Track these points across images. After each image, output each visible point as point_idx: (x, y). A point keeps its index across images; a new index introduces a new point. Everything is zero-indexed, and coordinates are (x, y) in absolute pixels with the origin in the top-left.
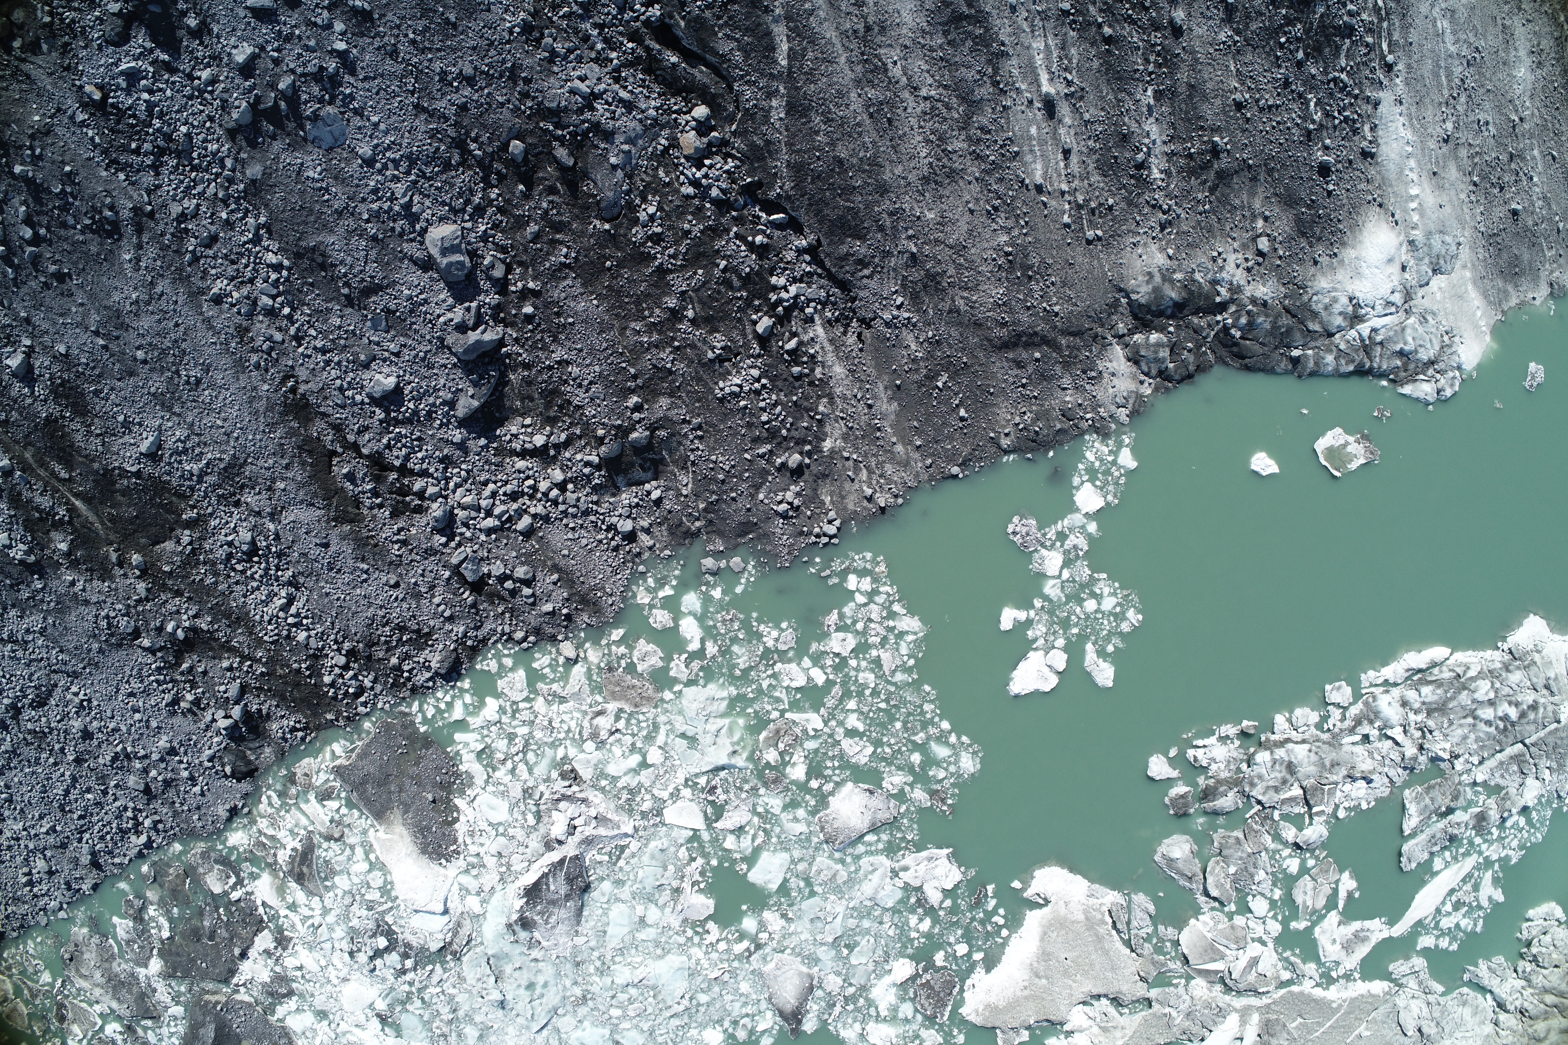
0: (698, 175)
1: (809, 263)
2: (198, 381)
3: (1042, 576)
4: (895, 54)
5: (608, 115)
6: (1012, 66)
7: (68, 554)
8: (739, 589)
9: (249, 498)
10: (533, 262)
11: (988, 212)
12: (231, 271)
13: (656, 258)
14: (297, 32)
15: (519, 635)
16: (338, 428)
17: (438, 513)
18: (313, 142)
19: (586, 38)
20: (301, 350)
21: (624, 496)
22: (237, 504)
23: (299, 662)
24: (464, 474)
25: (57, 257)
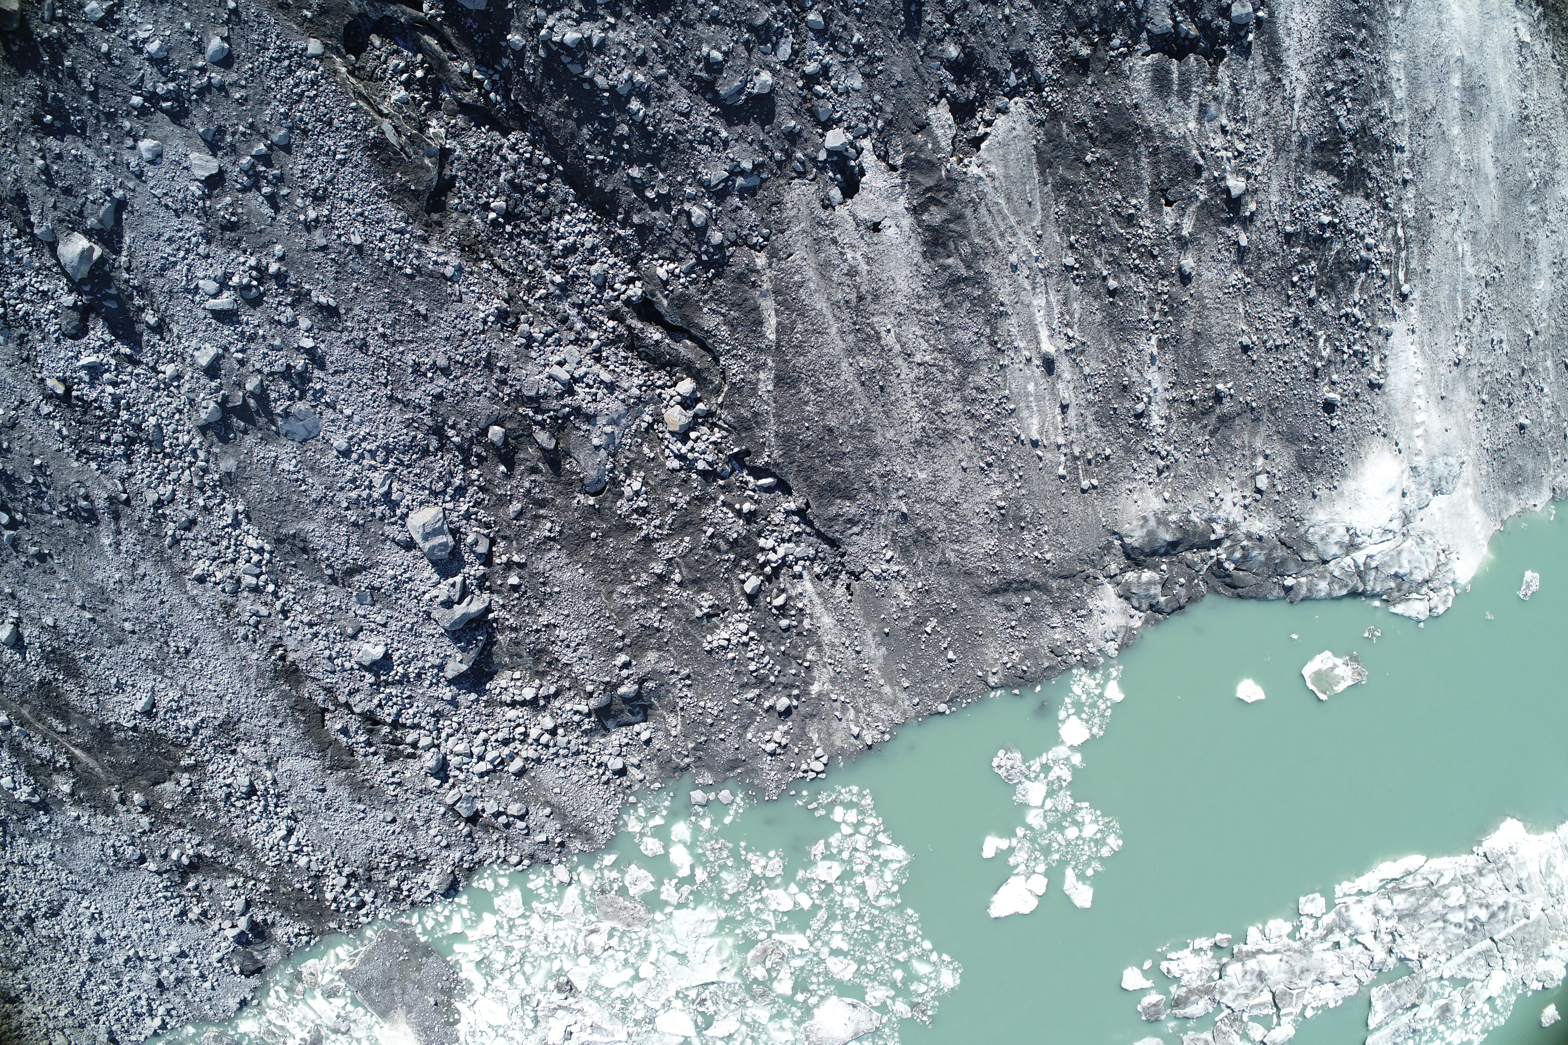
0: (684, 450)
1: (798, 524)
2: (187, 652)
3: (1025, 806)
4: (889, 322)
5: (589, 398)
6: (1011, 325)
7: (72, 794)
8: (727, 820)
9: (243, 748)
10: (517, 537)
11: (982, 469)
12: (212, 551)
13: (641, 529)
14: (261, 332)
15: (514, 859)
16: (329, 690)
17: (432, 763)
18: (286, 435)
19: (565, 320)
20: (287, 623)
21: (614, 737)
22: (234, 752)
23: (302, 882)
24: (455, 725)
25: (36, 539)
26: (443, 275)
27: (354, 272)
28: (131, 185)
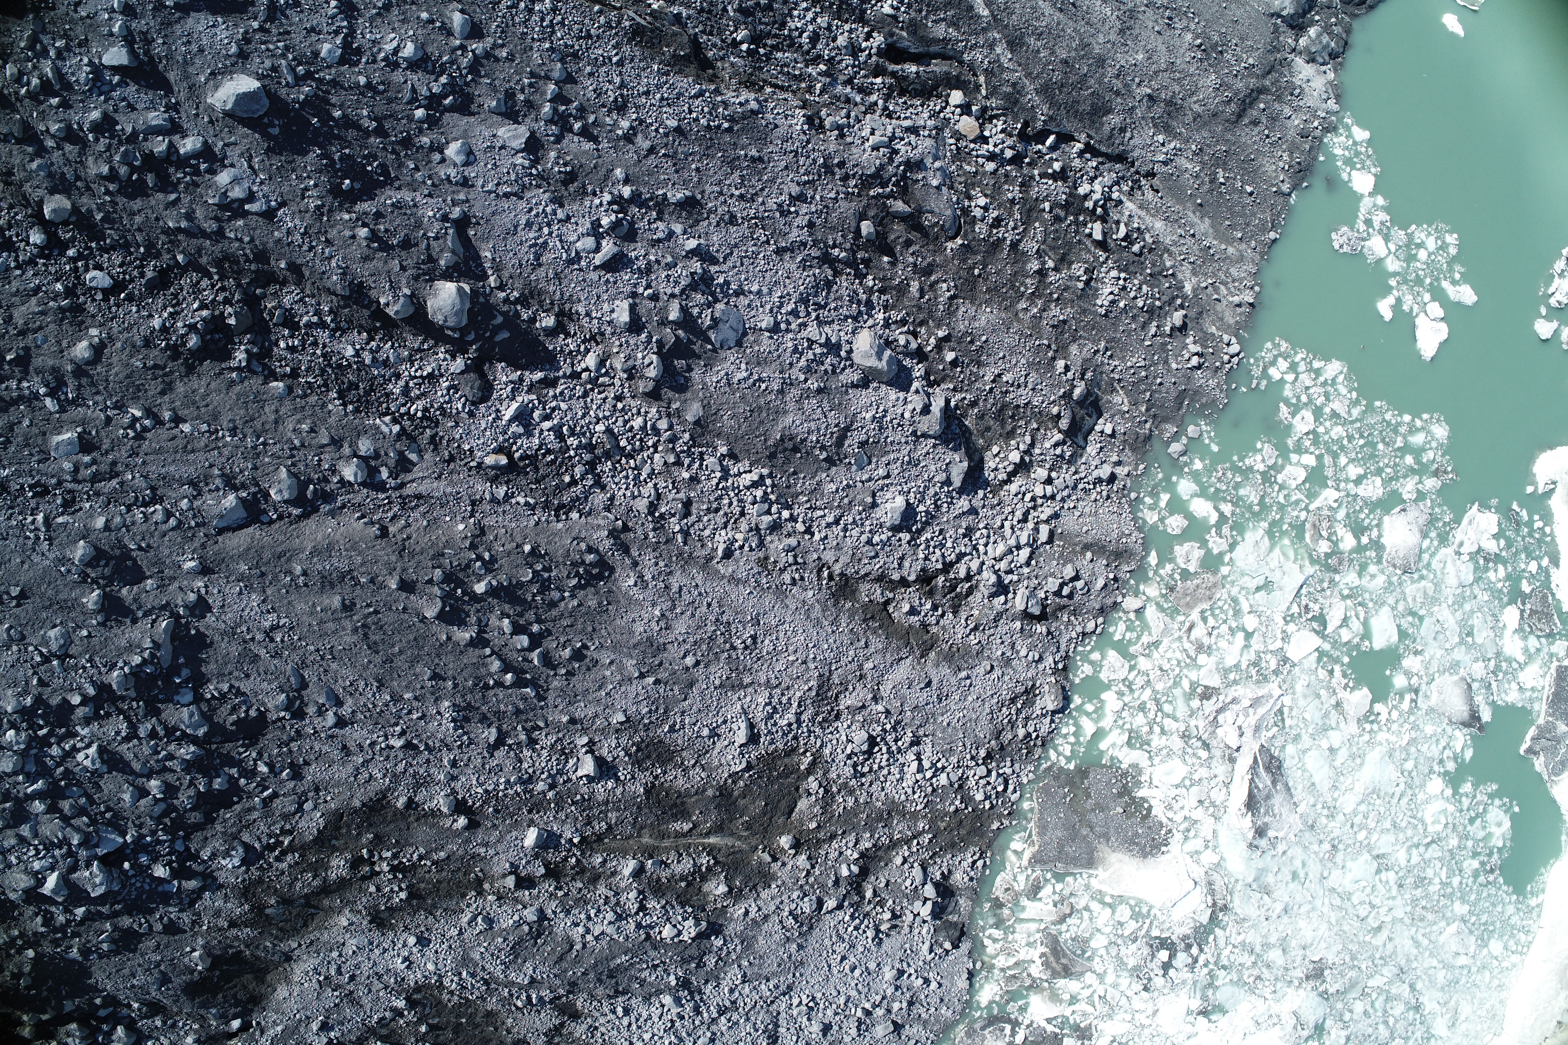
0: (990, 149)
1: (1092, 159)
2: (754, 638)
5: (909, 148)
7: (729, 891)
9: (846, 701)
10: (930, 314)
12: (720, 519)
13: (1004, 239)
14: (652, 258)
15: (1090, 626)
16: (881, 578)
17: (992, 579)
18: (722, 347)
19: (848, 99)
20: (817, 537)
21: (1089, 449)
22: (838, 715)
23: (952, 803)
24: (984, 531)
25: (562, 640)
26: (752, 111)
27: (687, 155)
28: (462, 196)
